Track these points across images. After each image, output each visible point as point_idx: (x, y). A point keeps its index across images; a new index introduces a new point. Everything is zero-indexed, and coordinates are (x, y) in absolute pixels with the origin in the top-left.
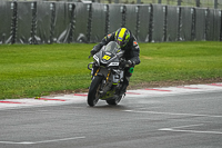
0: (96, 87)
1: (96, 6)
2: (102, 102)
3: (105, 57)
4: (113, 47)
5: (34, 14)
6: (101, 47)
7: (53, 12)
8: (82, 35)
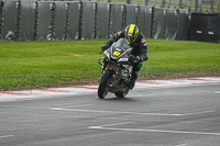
0: (106, 80)
1: (25, 3)
2: (111, 95)
3: (115, 53)
4: (122, 44)
6: (111, 43)
8: (10, 33)
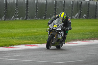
1: (91, 2)
3: (55, 26)
5: (64, 6)
6: (53, 21)
7: (72, 5)
8: (85, 15)
